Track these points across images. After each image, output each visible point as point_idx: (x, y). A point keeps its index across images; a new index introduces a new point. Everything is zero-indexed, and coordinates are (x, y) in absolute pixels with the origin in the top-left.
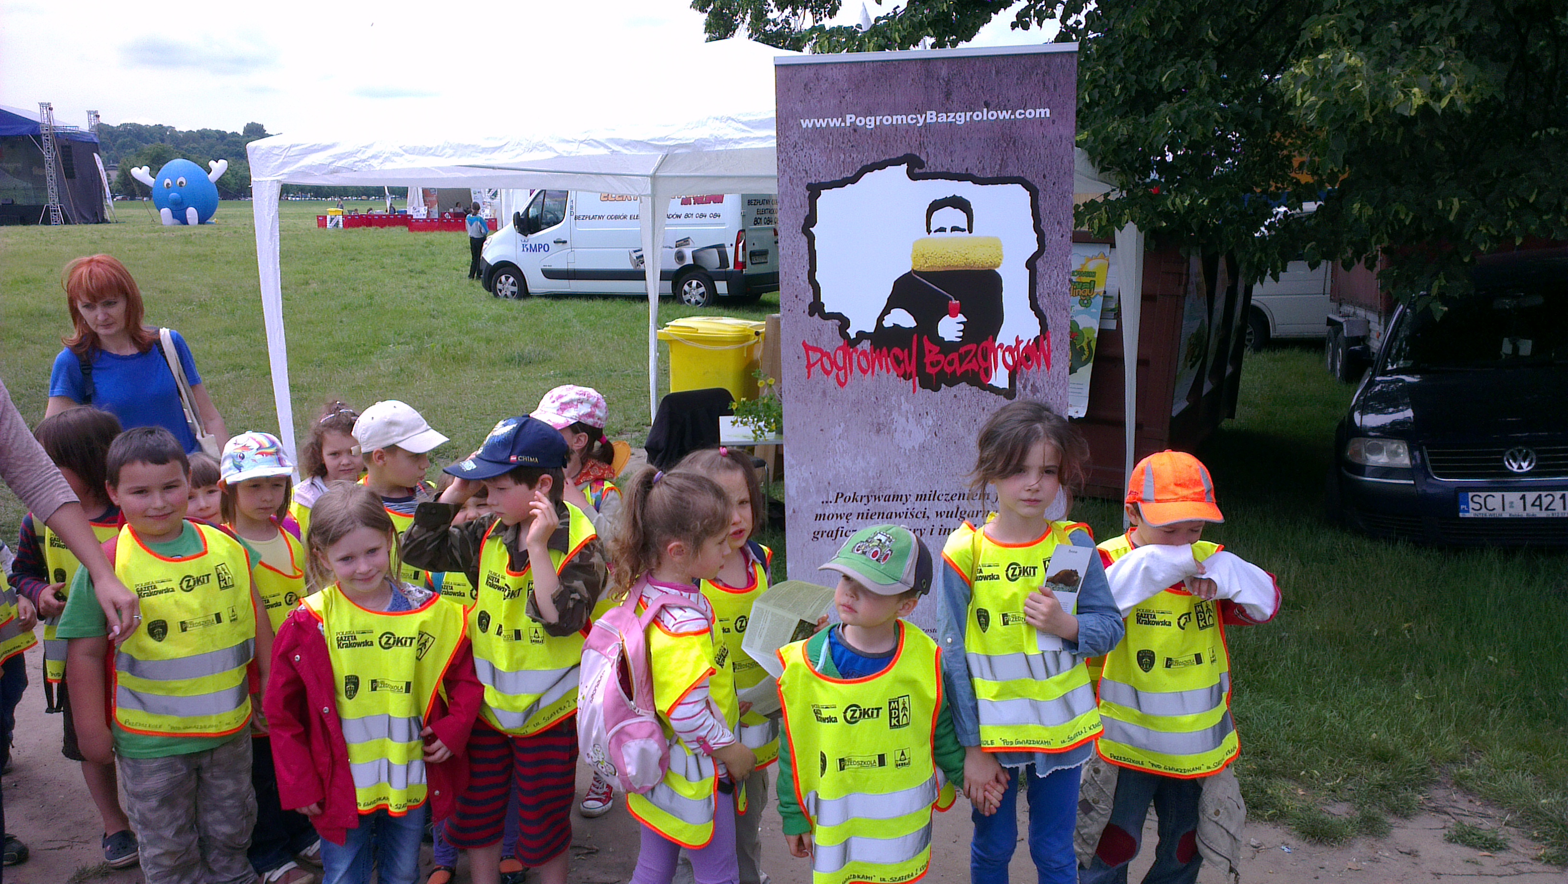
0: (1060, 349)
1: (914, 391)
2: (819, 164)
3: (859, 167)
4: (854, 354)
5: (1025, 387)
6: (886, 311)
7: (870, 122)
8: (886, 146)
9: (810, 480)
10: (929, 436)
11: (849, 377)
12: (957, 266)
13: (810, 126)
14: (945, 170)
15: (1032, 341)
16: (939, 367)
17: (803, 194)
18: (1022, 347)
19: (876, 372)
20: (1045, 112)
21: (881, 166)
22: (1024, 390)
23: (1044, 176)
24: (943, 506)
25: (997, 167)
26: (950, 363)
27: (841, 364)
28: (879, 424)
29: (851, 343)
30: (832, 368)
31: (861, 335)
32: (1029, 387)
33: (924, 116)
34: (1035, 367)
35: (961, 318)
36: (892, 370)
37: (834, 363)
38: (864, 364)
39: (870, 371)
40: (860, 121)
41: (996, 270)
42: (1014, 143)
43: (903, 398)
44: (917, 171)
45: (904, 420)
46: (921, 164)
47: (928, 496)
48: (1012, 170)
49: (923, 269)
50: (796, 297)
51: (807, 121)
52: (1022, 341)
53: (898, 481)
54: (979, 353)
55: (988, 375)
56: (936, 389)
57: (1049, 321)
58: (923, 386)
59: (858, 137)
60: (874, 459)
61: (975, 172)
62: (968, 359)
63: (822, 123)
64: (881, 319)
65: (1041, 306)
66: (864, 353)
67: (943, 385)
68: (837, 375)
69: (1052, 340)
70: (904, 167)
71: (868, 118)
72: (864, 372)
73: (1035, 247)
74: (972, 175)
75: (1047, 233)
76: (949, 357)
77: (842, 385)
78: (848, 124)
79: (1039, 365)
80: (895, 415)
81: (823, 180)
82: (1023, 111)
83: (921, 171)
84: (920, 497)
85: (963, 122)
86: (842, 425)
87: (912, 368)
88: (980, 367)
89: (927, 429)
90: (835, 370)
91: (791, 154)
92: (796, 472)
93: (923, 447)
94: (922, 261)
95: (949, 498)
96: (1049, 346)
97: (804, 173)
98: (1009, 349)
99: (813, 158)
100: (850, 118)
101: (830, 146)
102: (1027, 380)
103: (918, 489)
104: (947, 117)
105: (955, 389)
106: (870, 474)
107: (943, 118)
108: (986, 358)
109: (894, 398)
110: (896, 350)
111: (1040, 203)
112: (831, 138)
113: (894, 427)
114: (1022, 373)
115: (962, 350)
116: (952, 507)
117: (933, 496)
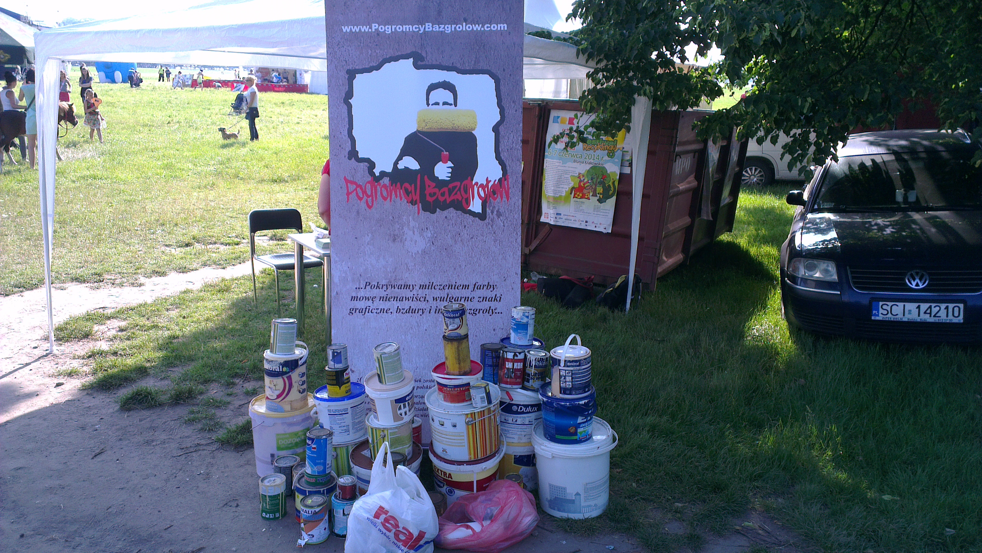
0: (515, 187)
2: (354, 57)
3: (381, 59)
4: (378, 187)
5: (492, 212)
6: (400, 158)
7: (388, 29)
8: (399, 46)
9: (348, 273)
10: (429, 244)
11: (374, 202)
12: (447, 129)
13: (348, 31)
14: (438, 63)
15: (497, 181)
17: (344, 76)
18: (490, 185)
19: (393, 200)
20: (503, 27)
21: (396, 59)
22: (492, 214)
23: (504, 70)
24: (437, 293)
25: (473, 62)
26: (443, 194)
27: (369, 193)
28: (394, 235)
29: (376, 179)
30: (363, 196)
31: (383, 174)
32: (495, 213)
33: (424, 26)
34: (499, 199)
35: (450, 164)
36: (403, 198)
37: (364, 192)
38: (385, 194)
39: (389, 198)
40: (382, 28)
41: (473, 132)
42: (484, 46)
43: (411, 218)
44: (420, 63)
45: (411, 232)
46: (422, 59)
47: (427, 286)
48: (483, 65)
49: (425, 130)
50: (340, 146)
51: (346, 27)
52: (490, 181)
53: (407, 275)
55: (468, 204)
56: (433, 212)
57: (508, 168)
58: (425, 210)
59: (380, 39)
60: (391, 259)
61: (458, 66)
62: (454, 192)
63: (356, 29)
64: (396, 163)
65: (503, 158)
66: (385, 186)
67: (438, 209)
68: (367, 201)
69: (510, 180)
70: (411, 60)
71: (387, 27)
72: (385, 199)
73: (498, 118)
74: (456, 67)
75: (506, 109)
77: (370, 207)
78: (373, 30)
79: (502, 198)
80: (405, 229)
81: (357, 68)
82: (489, 26)
83: (422, 63)
84: (422, 287)
85: (450, 31)
86: (370, 235)
88: (463, 198)
89: (427, 240)
90: (365, 197)
91: (336, 49)
92: (339, 266)
93: (424, 252)
94: (424, 124)
95: (442, 287)
96: (508, 185)
97: (344, 62)
98: (482, 186)
99: (350, 52)
100: (375, 26)
101: (362, 44)
102: (494, 207)
103: (421, 281)
104: (439, 28)
106: (388, 269)
107: (436, 28)
108: (466, 192)
109: (405, 217)
110: (407, 185)
111: (502, 87)
112: (362, 39)
113: (404, 238)
114: (490, 202)
115: (451, 186)
116: (444, 294)
117: (431, 286)
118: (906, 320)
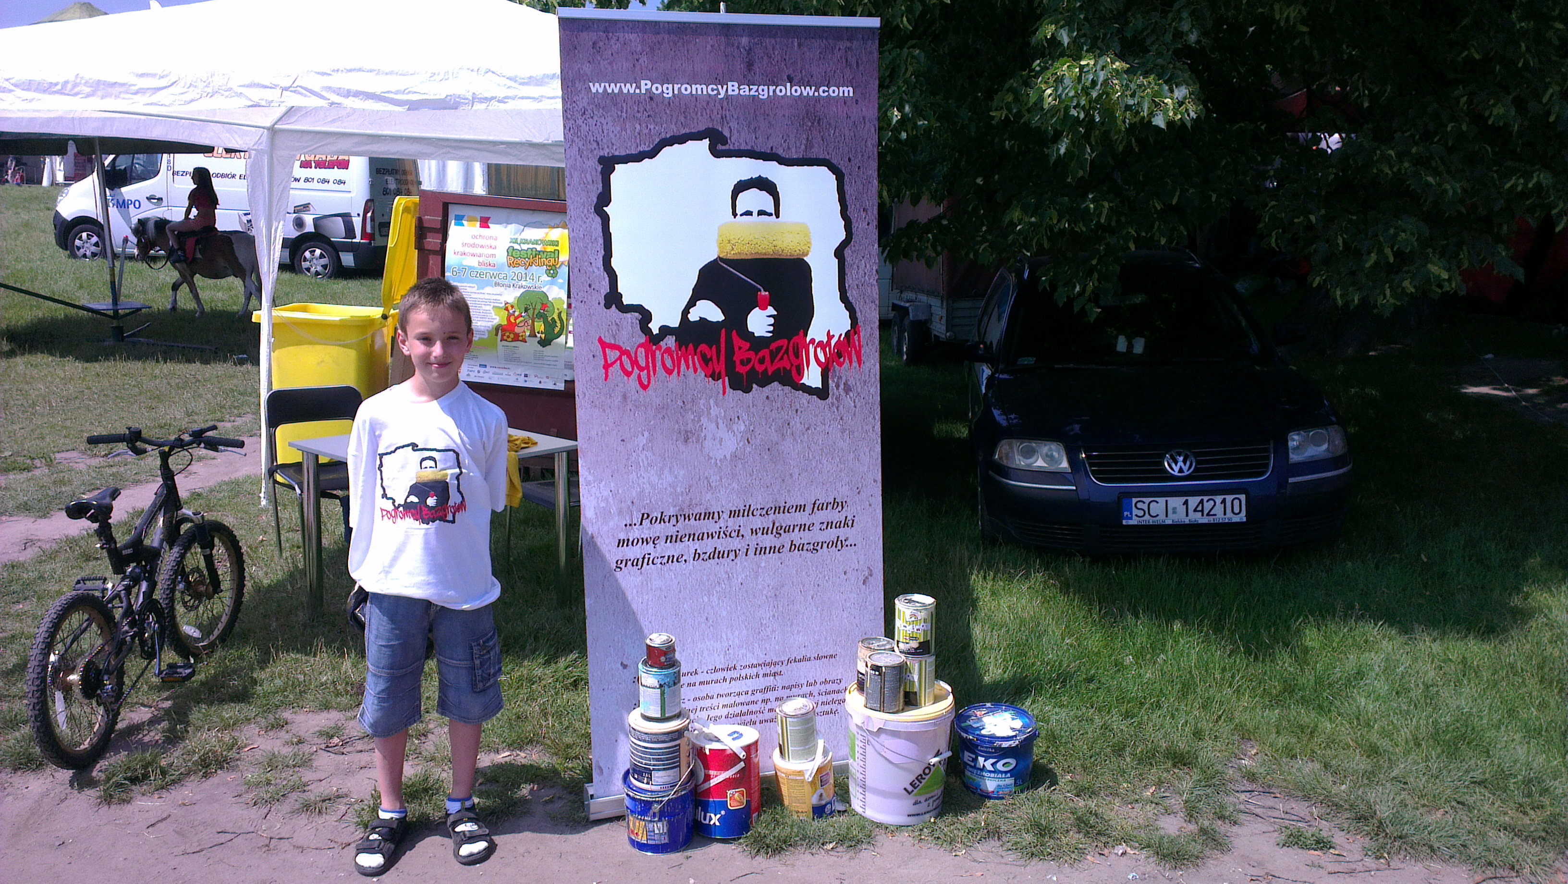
0: (870, 344)
1: (724, 393)
2: (612, 136)
3: (657, 140)
4: (658, 352)
5: (838, 386)
6: (691, 303)
7: (668, 90)
8: (685, 117)
9: (611, 500)
10: (742, 443)
11: (652, 378)
12: (765, 254)
13: (601, 91)
14: (749, 148)
15: (843, 336)
16: (750, 365)
17: (594, 167)
18: (833, 342)
19: (682, 373)
20: (847, 91)
21: (681, 139)
22: (837, 389)
23: (850, 160)
24: (758, 522)
25: (803, 147)
26: (761, 361)
27: (643, 363)
28: (686, 432)
29: (653, 340)
30: (633, 369)
31: (665, 330)
32: (842, 386)
33: (725, 87)
34: (846, 365)
35: (771, 311)
36: (699, 370)
37: (634, 362)
38: (669, 363)
39: (676, 371)
40: (657, 89)
41: (805, 259)
42: (819, 123)
43: (712, 402)
44: (720, 147)
45: (714, 425)
46: (724, 141)
47: (742, 511)
48: (817, 152)
49: (730, 256)
50: (590, 286)
51: (597, 85)
52: (833, 336)
53: (709, 496)
54: (791, 349)
55: (801, 375)
56: (747, 390)
57: (858, 314)
58: (734, 387)
59: (654, 106)
60: (682, 472)
61: (780, 152)
62: (779, 357)
63: (613, 88)
64: (686, 312)
65: (850, 298)
66: (668, 350)
67: (754, 386)
68: (639, 377)
69: (862, 334)
70: (706, 142)
71: (665, 86)
72: (669, 372)
73: (843, 236)
74: (777, 154)
75: (854, 221)
76: (760, 354)
77: (644, 387)
78: (643, 91)
79: (851, 362)
80: (704, 420)
81: (617, 153)
82: (826, 89)
83: (724, 148)
84: (733, 514)
85: (766, 97)
86: (646, 434)
87: (721, 367)
88: (792, 365)
89: (739, 436)
90: (636, 371)
91: (580, 122)
92: (594, 490)
93: (734, 456)
94: (729, 247)
95: (764, 512)
96: (859, 341)
97: (595, 145)
98: (820, 344)
99: (605, 126)
100: (645, 85)
101: (624, 115)
102: (840, 378)
103: (731, 504)
104: (750, 90)
105: (767, 389)
106: (679, 490)
107: (745, 90)
108: (798, 355)
109: (702, 401)
110: (703, 347)
111: (846, 187)
112: (624, 105)
113: (703, 435)
114: (834, 371)
115: (774, 346)
116: (767, 522)
117: (748, 512)
118: (1170, 522)
